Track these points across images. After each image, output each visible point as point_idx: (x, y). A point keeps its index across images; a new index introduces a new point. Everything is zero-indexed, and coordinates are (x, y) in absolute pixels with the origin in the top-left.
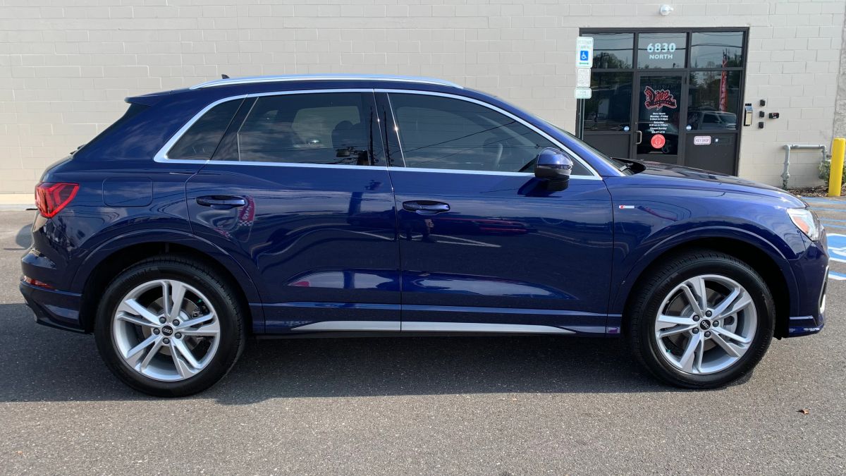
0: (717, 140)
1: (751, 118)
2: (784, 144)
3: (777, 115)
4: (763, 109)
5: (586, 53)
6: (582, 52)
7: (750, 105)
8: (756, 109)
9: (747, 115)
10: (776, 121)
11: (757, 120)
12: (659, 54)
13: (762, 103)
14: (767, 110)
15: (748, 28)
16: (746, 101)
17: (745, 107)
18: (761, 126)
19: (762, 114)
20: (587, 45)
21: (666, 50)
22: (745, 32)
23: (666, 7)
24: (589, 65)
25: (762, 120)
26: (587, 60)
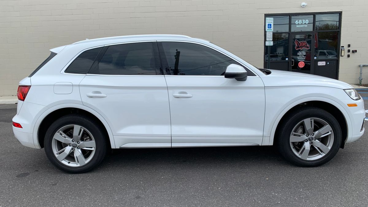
0: (328, 63)
1: (344, 53)
2: (359, 64)
3: (356, 51)
4: (349, 48)
5: (270, 25)
7: (343, 47)
8: (346, 48)
9: (342, 51)
10: (356, 53)
11: (347, 54)
12: (301, 25)
13: (349, 46)
14: (351, 49)
15: (342, 12)
16: (341, 45)
17: (341, 48)
18: (349, 56)
19: (349, 51)
20: (270, 21)
21: (304, 23)
22: (340, 13)
23: (304, 4)
24: (272, 30)
25: (349, 54)
26: (271, 28)
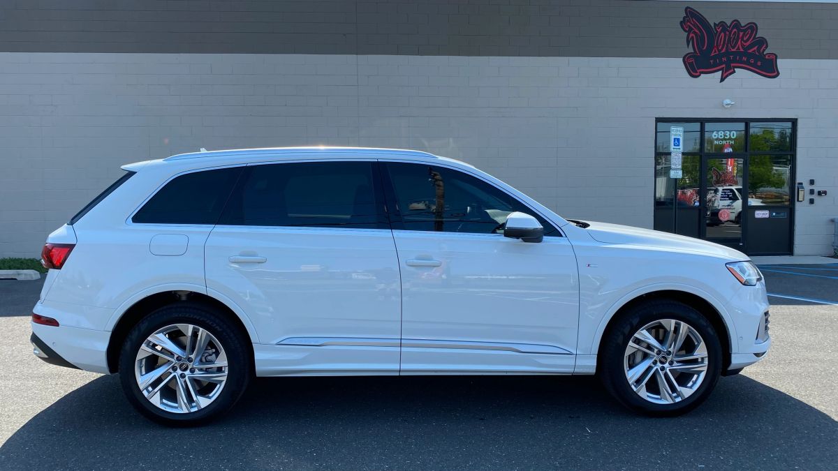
0: (774, 214)
1: (804, 195)
2: (832, 217)
3: (825, 193)
4: (812, 187)
5: (678, 140)
6: (675, 139)
7: (801, 184)
8: (807, 187)
9: (800, 192)
10: (823, 197)
11: (808, 197)
12: (722, 140)
13: (812, 182)
14: (816, 188)
15: (796, 119)
16: (798, 180)
17: (797, 185)
19: (812, 192)
20: (678, 133)
21: (728, 137)
22: (794, 122)
23: (728, 101)
24: (681, 150)
25: (812, 197)
26: (678, 145)
